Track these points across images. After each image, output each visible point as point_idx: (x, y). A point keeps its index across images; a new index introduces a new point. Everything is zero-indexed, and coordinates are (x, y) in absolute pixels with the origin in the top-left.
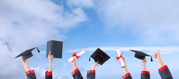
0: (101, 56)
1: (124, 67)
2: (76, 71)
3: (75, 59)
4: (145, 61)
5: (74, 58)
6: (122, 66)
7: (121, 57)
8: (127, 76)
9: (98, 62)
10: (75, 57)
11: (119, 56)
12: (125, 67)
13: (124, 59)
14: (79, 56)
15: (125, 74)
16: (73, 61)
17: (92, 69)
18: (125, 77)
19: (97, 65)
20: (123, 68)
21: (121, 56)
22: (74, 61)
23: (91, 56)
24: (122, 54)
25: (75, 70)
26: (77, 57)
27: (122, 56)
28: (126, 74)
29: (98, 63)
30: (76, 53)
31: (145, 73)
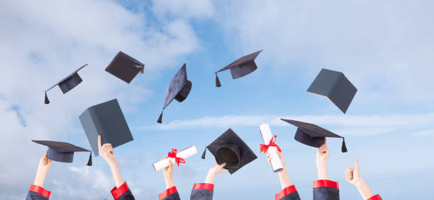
0: (234, 149)
1: (280, 170)
2: (171, 192)
3: (172, 164)
4: (325, 152)
5: (170, 161)
6: (275, 169)
7: (272, 144)
8: (288, 192)
9: (224, 165)
10: (173, 160)
11: (267, 143)
12: (283, 171)
13: (280, 151)
14: (183, 160)
15: (283, 188)
16: (168, 167)
17: (207, 181)
18: (283, 195)
19: (220, 172)
20: (279, 173)
21: (271, 141)
22: (169, 169)
23: (208, 147)
24: (276, 137)
25: (168, 190)
26: (178, 160)
27: (276, 143)
28: (285, 189)
29: (224, 168)
30: (176, 150)
31: (326, 184)
